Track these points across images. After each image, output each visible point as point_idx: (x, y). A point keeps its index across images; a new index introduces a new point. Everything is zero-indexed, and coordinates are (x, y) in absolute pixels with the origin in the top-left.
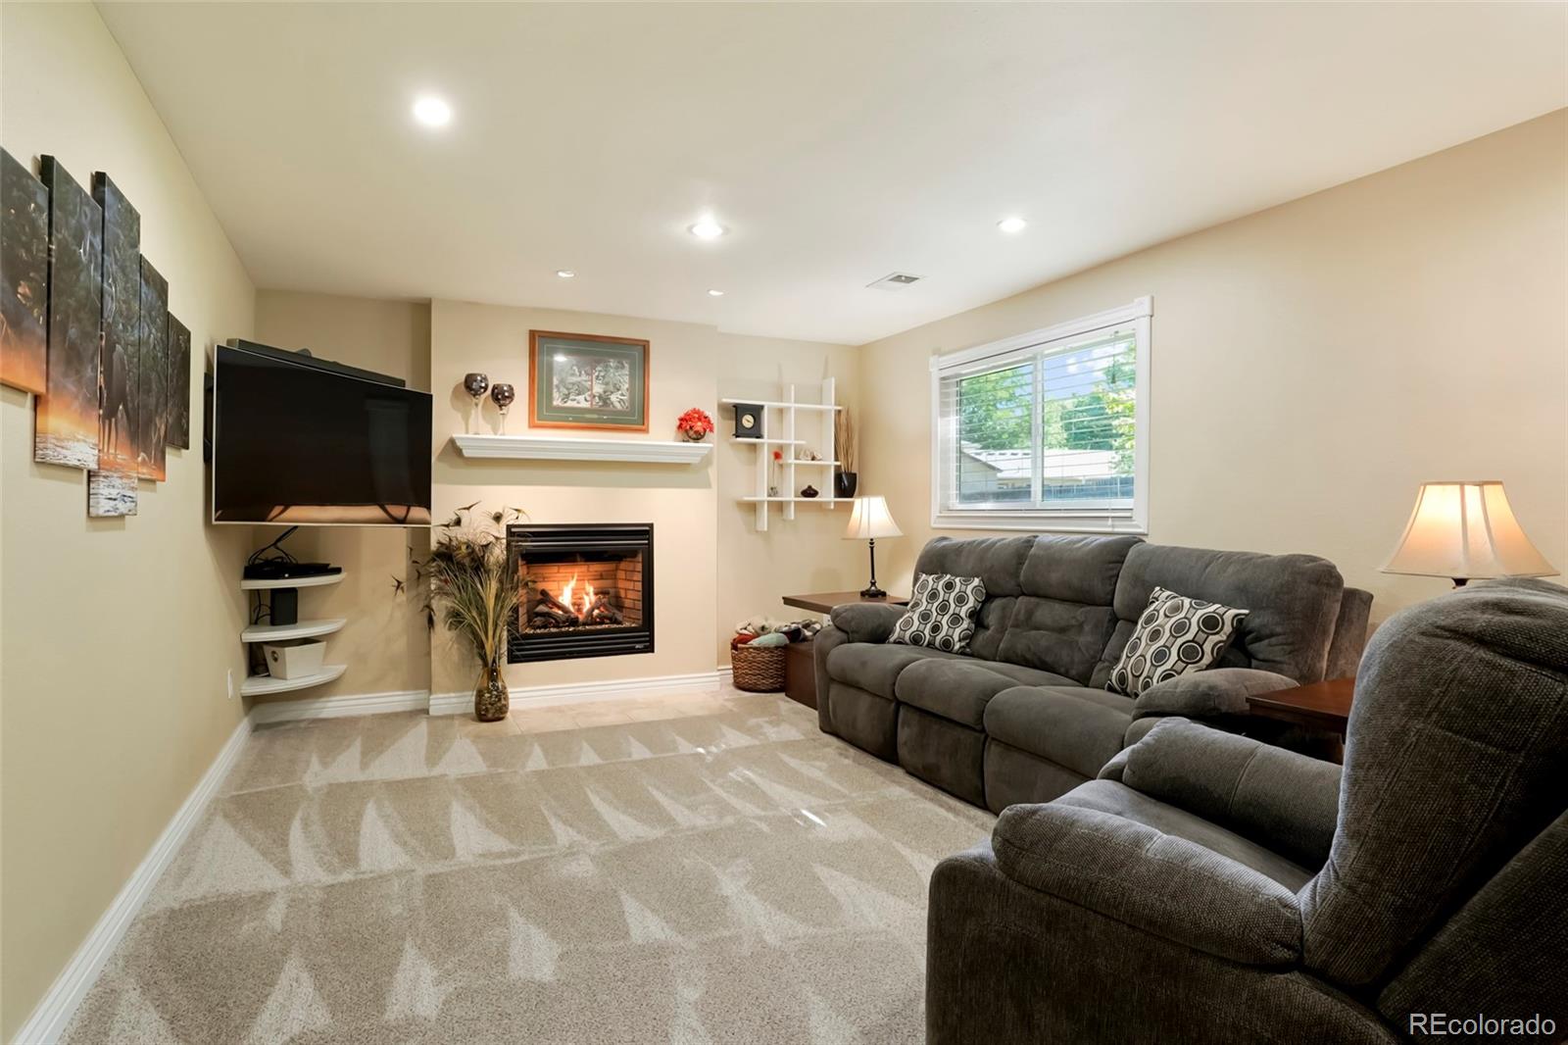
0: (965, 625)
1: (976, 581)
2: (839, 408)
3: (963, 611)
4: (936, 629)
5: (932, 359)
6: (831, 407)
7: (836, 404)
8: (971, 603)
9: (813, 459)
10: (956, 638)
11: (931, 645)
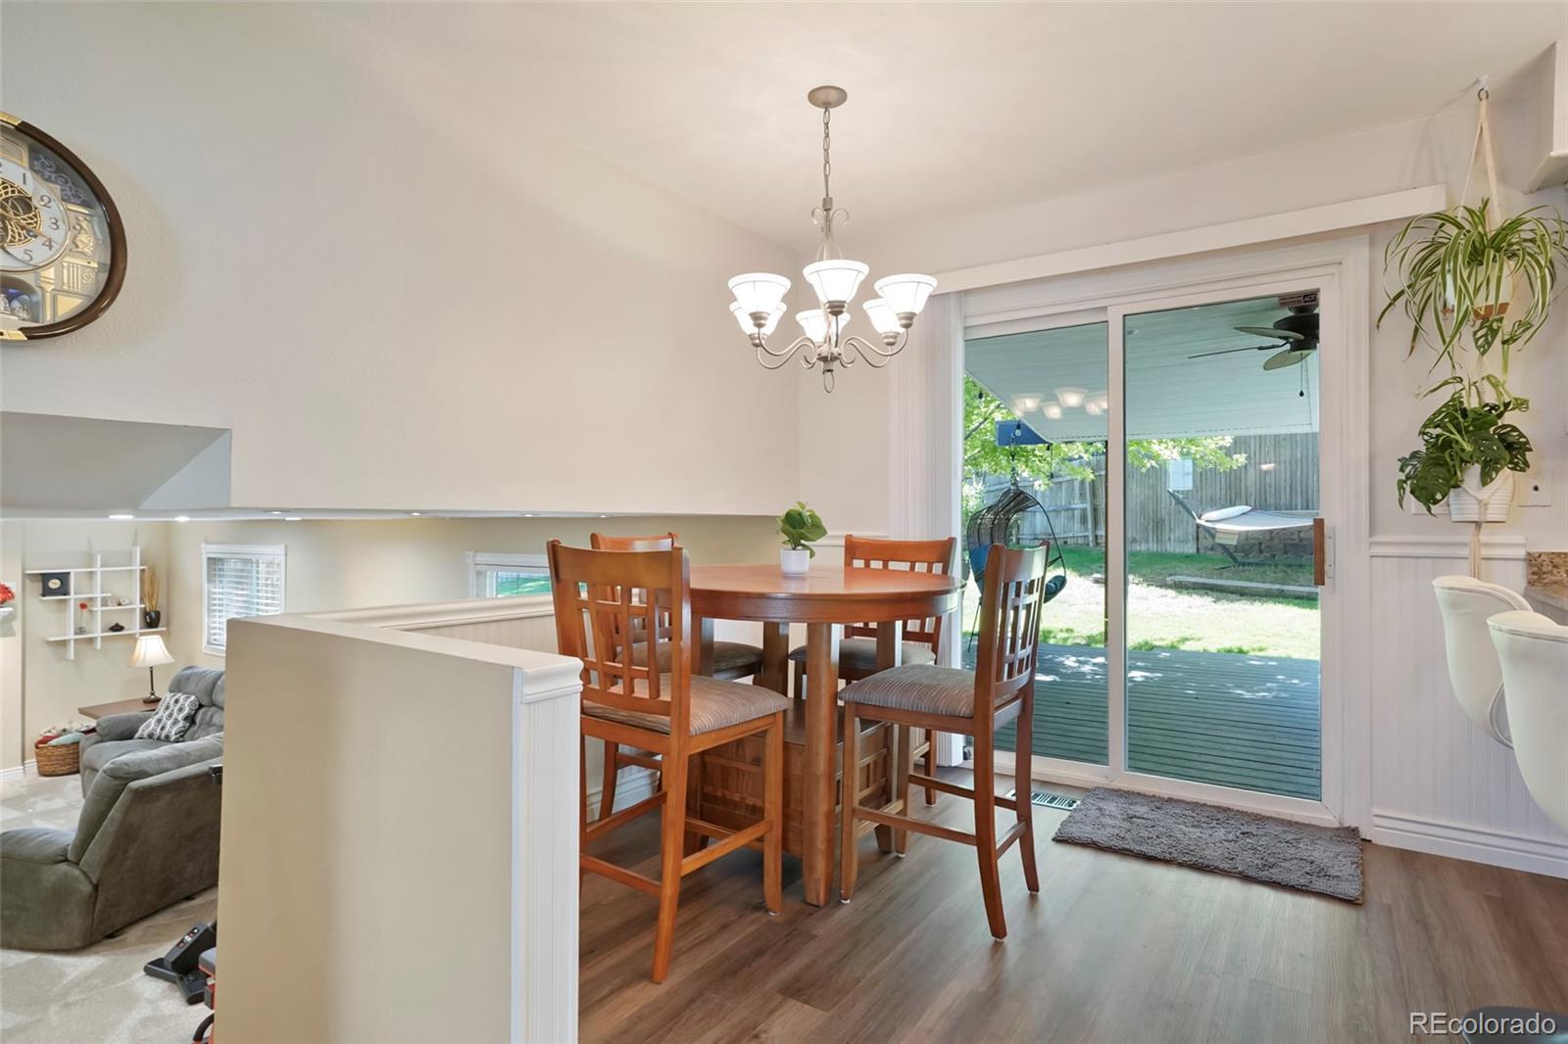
0: (181, 725)
1: (193, 698)
2: (142, 567)
3: (181, 717)
4: (163, 728)
5: (203, 545)
6: (137, 567)
7: (141, 565)
8: (186, 711)
9: (120, 604)
10: (173, 733)
11: (159, 739)
